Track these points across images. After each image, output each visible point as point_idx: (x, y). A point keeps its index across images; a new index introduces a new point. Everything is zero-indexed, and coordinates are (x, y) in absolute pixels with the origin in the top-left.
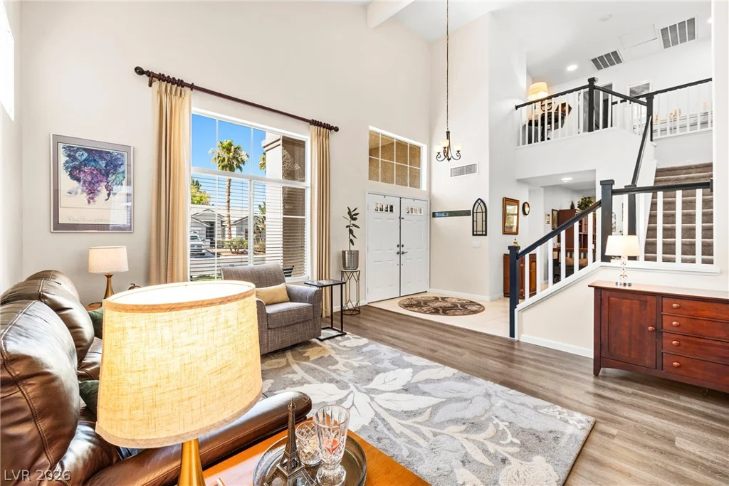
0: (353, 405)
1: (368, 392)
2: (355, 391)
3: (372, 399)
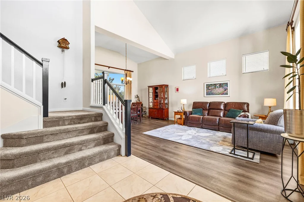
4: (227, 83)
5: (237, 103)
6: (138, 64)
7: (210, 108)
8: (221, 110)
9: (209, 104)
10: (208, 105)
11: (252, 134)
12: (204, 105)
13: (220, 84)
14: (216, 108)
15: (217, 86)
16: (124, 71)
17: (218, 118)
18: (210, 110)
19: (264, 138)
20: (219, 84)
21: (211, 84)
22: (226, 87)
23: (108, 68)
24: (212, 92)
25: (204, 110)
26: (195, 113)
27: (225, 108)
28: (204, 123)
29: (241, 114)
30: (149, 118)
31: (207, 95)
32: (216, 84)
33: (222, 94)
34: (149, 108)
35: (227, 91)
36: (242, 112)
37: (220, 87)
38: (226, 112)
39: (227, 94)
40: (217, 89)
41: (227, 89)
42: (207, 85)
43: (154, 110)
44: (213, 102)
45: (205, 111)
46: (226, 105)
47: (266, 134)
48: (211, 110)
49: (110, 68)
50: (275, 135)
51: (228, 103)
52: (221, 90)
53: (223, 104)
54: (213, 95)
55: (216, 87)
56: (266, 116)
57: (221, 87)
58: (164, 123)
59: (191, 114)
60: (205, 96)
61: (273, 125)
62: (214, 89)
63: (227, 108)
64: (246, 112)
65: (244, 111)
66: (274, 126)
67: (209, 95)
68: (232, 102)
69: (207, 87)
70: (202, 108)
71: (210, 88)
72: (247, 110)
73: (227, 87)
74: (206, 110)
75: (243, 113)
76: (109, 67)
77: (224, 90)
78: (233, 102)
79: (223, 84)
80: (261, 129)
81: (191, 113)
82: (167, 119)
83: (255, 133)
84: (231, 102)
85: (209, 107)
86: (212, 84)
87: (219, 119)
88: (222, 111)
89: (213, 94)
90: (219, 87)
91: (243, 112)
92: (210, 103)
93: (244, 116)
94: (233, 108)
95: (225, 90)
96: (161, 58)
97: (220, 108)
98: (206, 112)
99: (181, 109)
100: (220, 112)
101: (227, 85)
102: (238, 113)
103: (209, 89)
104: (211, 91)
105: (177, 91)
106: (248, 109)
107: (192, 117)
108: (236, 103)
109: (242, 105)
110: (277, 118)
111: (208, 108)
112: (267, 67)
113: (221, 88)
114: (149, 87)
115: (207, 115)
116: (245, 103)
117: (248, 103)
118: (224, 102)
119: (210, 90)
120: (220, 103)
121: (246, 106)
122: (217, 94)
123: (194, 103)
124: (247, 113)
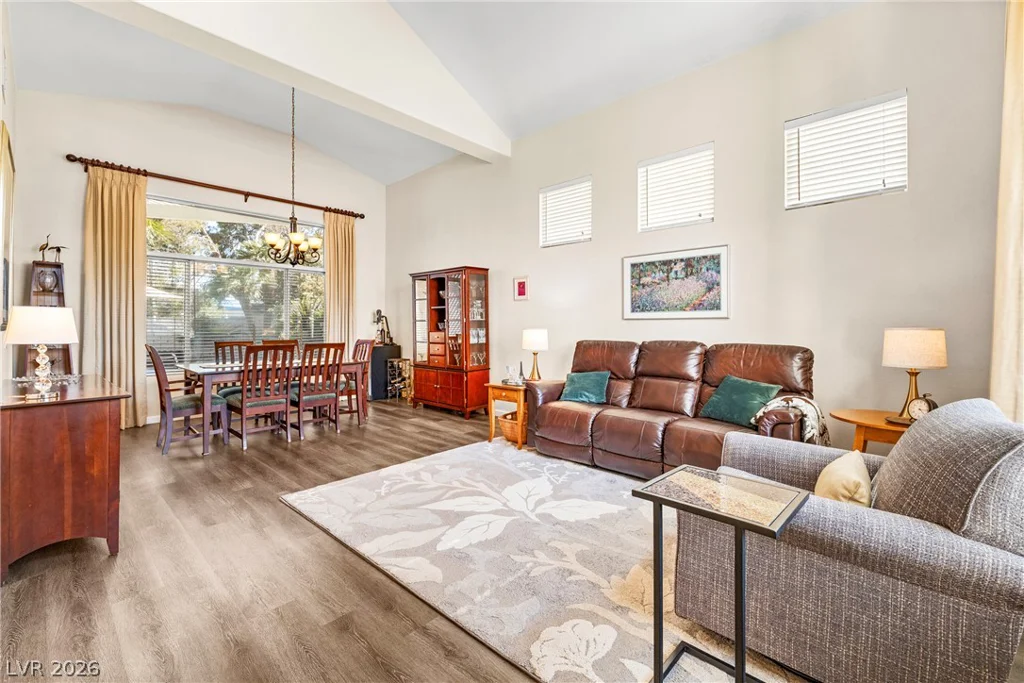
0: (526, 500)
1: (509, 512)
2: (527, 512)
3: (505, 505)
4: (718, 257)
5: (760, 347)
6: (387, 187)
7: (639, 369)
8: (689, 379)
9: (637, 351)
10: (634, 358)
11: (793, 566)
12: (617, 355)
13: (688, 260)
14: (665, 371)
15: (676, 272)
16: (322, 212)
17: (660, 421)
18: (640, 379)
19: (865, 607)
20: (682, 260)
21: (649, 264)
22: (714, 273)
23: (243, 197)
24: (656, 297)
25: (619, 379)
26: (575, 396)
27: (704, 372)
28: (600, 444)
29: (770, 408)
30: (415, 407)
31: (633, 311)
32: (671, 261)
33: (695, 308)
34: (416, 366)
35: (715, 291)
36: (778, 395)
37: (687, 276)
38: (708, 389)
39: (718, 307)
40: (675, 283)
41: (718, 284)
42: (633, 266)
43: (432, 373)
44: (655, 342)
45: (619, 383)
46: (709, 357)
47: (884, 580)
48: (645, 380)
49: (250, 198)
50: (944, 600)
51: (718, 349)
52: (692, 287)
53: (698, 350)
54: (660, 310)
55: (672, 275)
56: (890, 423)
57: (692, 274)
58: (467, 428)
59: (558, 399)
60: (628, 314)
61: (929, 518)
62: (664, 284)
63: (715, 372)
64: (798, 392)
65: (789, 390)
66: (941, 535)
67: (643, 310)
68: (736, 345)
69: (633, 278)
70: (609, 369)
71: (644, 280)
72: (801, 386)
73: (719, 272)
74: (627, 379)
75: (776, 404)
76: (247, 195)
77: (703, 290)
78: (741, 346)
79: (698, 260)
80: (849, 546)
81: (557, 393)
82: (483, 412)
83: (811, 565)
84: (732, 345)
85: (637, 363)
86: (653, 263)
87: (666, 426)
88: (691, 384)
89: (656, 306)
90: (681, 275)
91: (782, 392)
92: (643, 348)
93: (780, 419)
94: (738, 372)
95: (710, 289)
96: (463, 158)
97: (684, 371)
98: (626, 388)
99: (521, 374)
100: (682, 391)
101: (719, 264)
102: (758, 400)
103: (644, 286)
104: (650, 294)
105: (520, 294)
106: (808, 380)
107: (554, 411)
108: (754, 347)
109: (778, 359)
110: (957, 476)
111: (633, 369)
112: (897, 176)
113: (691, 280)
114: (415, 277)
115: (625, 402)
116: (792, 351)
117: (806, 351)
118: (702, 345)
119: (648, 289)
120: (684, 348)
121: (797, 362)
122: (675, 308)
123: (579, 345)
124: (797, 401)
